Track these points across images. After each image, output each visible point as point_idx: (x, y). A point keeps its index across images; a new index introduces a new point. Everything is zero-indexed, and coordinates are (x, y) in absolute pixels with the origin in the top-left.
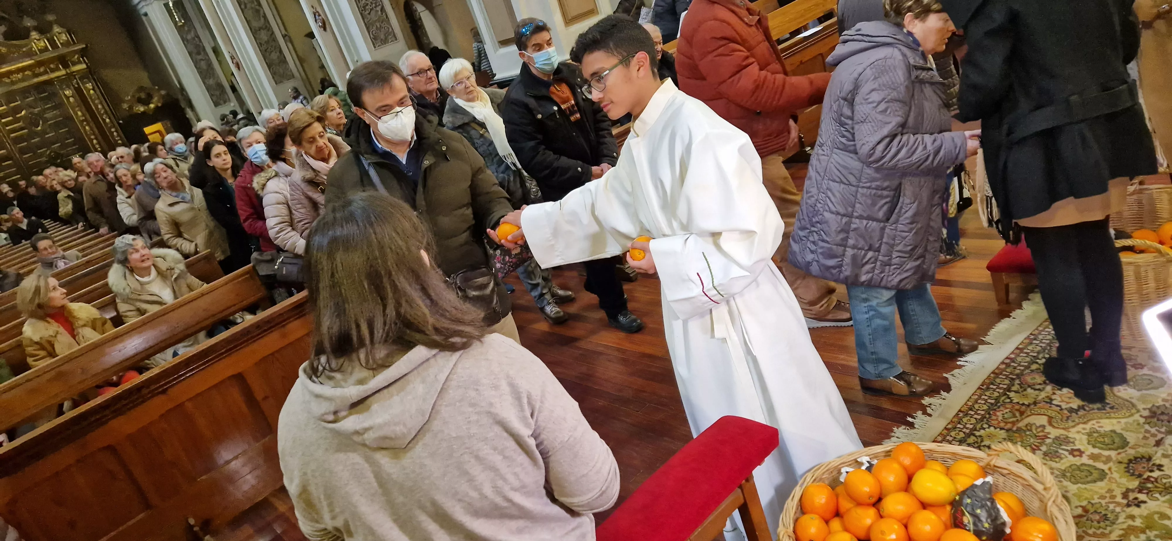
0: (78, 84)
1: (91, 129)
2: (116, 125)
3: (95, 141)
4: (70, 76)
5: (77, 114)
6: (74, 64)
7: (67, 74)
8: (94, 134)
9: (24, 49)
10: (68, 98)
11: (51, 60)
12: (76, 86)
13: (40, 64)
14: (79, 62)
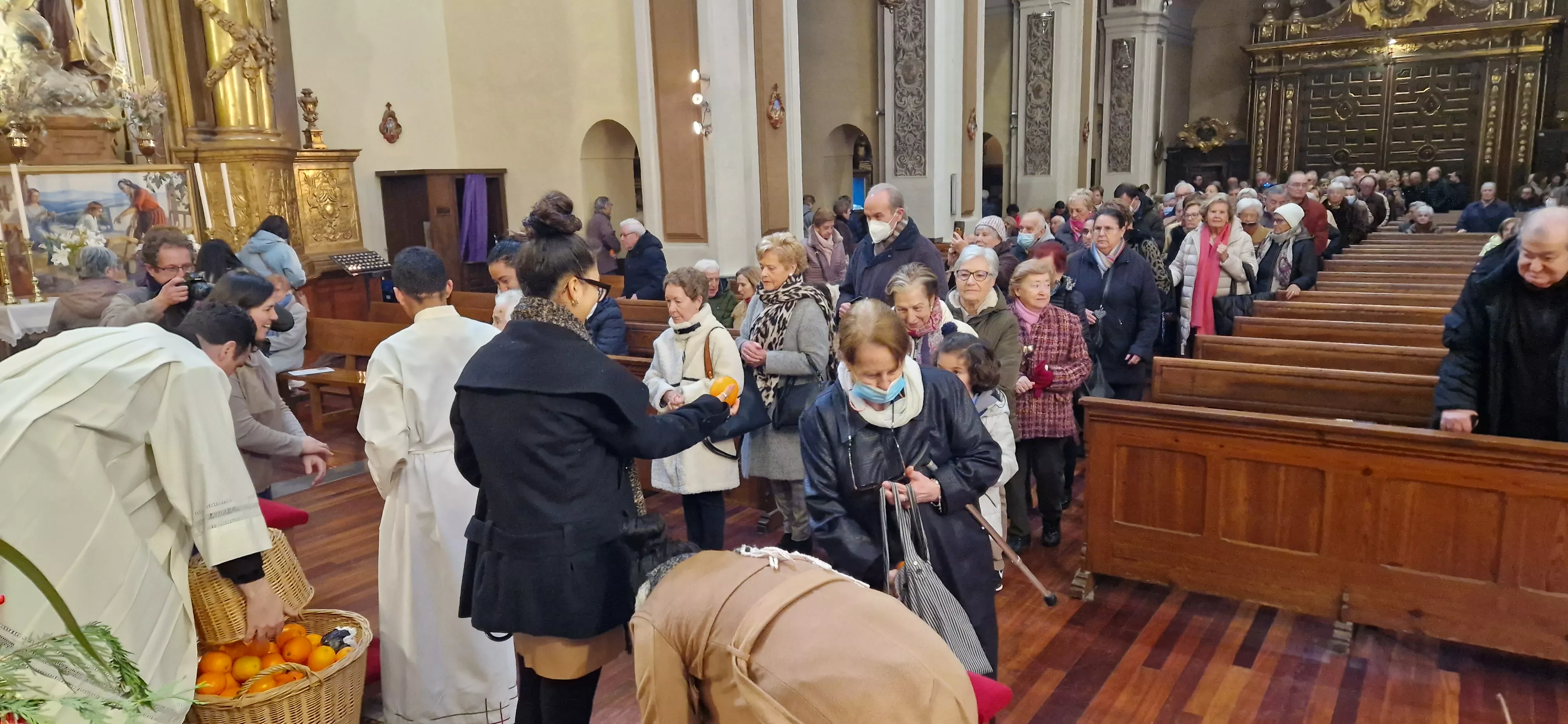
0: (1517, 72)
1: (1495, 133)
2: (1532, 138)
3: (1489, 150)
4: (1515, 57)
5: (1489, 108)
6: (1529, 43)
7: (1511, 54)
8: (1494, 141)
9: (1477, 11)
10: (1491, 85)
11: (1501, 32)
12: (1513, 72)
13: (1485, 33)
14: (1538, 42)
